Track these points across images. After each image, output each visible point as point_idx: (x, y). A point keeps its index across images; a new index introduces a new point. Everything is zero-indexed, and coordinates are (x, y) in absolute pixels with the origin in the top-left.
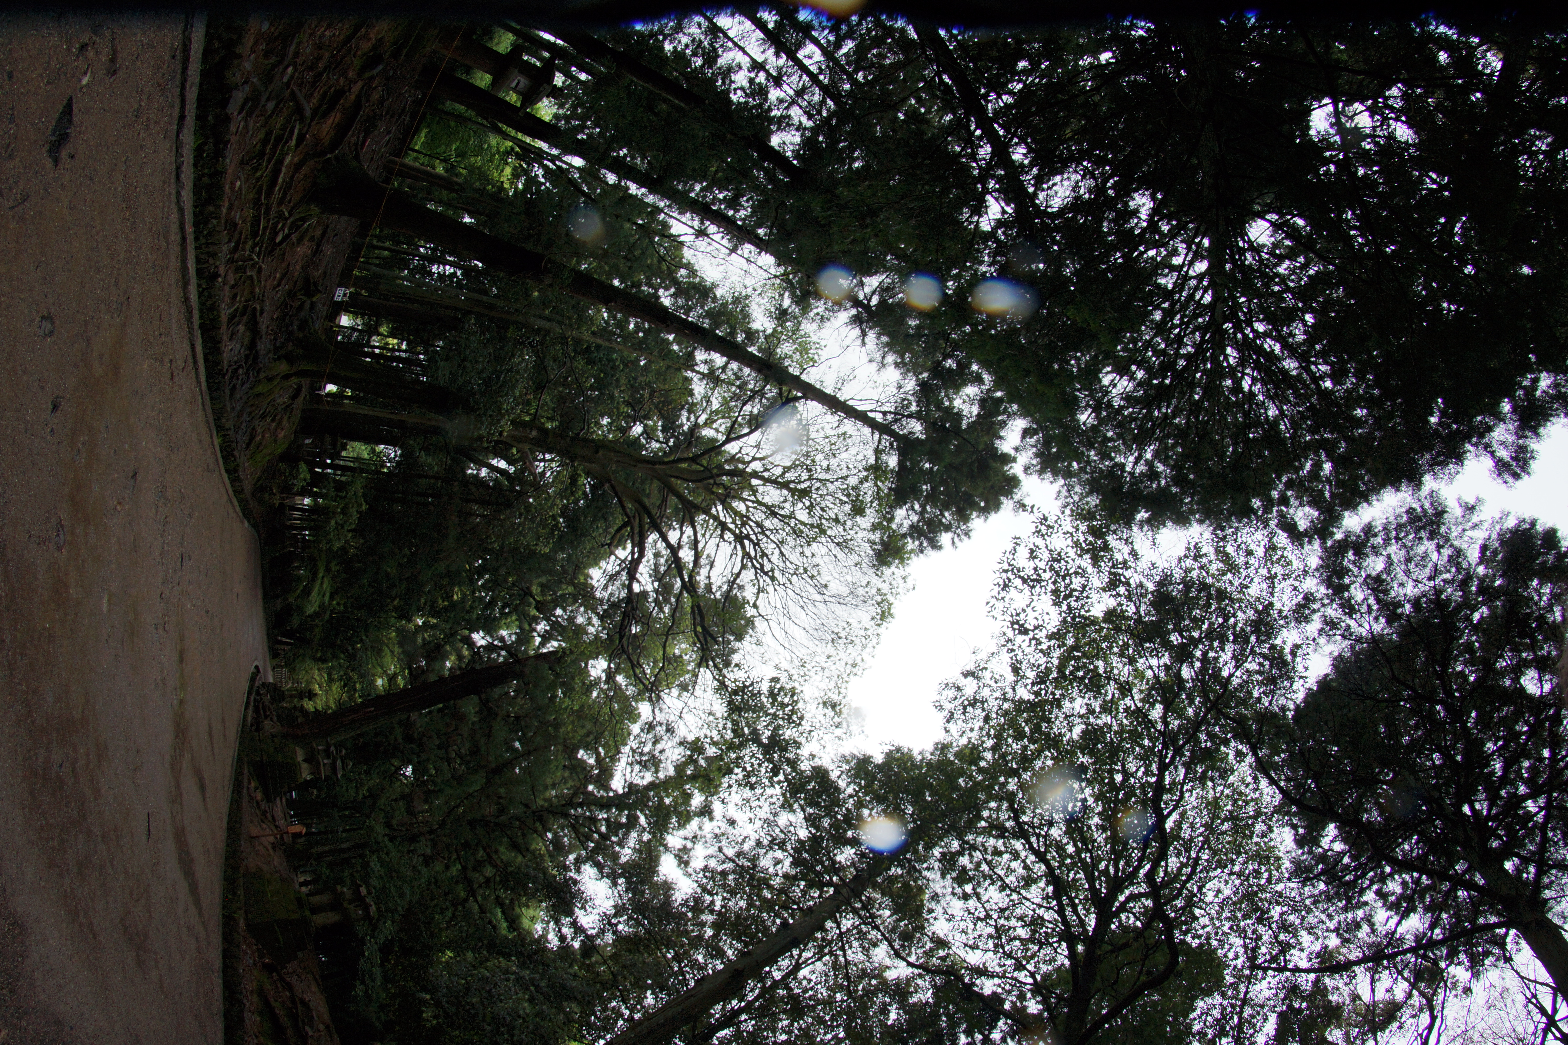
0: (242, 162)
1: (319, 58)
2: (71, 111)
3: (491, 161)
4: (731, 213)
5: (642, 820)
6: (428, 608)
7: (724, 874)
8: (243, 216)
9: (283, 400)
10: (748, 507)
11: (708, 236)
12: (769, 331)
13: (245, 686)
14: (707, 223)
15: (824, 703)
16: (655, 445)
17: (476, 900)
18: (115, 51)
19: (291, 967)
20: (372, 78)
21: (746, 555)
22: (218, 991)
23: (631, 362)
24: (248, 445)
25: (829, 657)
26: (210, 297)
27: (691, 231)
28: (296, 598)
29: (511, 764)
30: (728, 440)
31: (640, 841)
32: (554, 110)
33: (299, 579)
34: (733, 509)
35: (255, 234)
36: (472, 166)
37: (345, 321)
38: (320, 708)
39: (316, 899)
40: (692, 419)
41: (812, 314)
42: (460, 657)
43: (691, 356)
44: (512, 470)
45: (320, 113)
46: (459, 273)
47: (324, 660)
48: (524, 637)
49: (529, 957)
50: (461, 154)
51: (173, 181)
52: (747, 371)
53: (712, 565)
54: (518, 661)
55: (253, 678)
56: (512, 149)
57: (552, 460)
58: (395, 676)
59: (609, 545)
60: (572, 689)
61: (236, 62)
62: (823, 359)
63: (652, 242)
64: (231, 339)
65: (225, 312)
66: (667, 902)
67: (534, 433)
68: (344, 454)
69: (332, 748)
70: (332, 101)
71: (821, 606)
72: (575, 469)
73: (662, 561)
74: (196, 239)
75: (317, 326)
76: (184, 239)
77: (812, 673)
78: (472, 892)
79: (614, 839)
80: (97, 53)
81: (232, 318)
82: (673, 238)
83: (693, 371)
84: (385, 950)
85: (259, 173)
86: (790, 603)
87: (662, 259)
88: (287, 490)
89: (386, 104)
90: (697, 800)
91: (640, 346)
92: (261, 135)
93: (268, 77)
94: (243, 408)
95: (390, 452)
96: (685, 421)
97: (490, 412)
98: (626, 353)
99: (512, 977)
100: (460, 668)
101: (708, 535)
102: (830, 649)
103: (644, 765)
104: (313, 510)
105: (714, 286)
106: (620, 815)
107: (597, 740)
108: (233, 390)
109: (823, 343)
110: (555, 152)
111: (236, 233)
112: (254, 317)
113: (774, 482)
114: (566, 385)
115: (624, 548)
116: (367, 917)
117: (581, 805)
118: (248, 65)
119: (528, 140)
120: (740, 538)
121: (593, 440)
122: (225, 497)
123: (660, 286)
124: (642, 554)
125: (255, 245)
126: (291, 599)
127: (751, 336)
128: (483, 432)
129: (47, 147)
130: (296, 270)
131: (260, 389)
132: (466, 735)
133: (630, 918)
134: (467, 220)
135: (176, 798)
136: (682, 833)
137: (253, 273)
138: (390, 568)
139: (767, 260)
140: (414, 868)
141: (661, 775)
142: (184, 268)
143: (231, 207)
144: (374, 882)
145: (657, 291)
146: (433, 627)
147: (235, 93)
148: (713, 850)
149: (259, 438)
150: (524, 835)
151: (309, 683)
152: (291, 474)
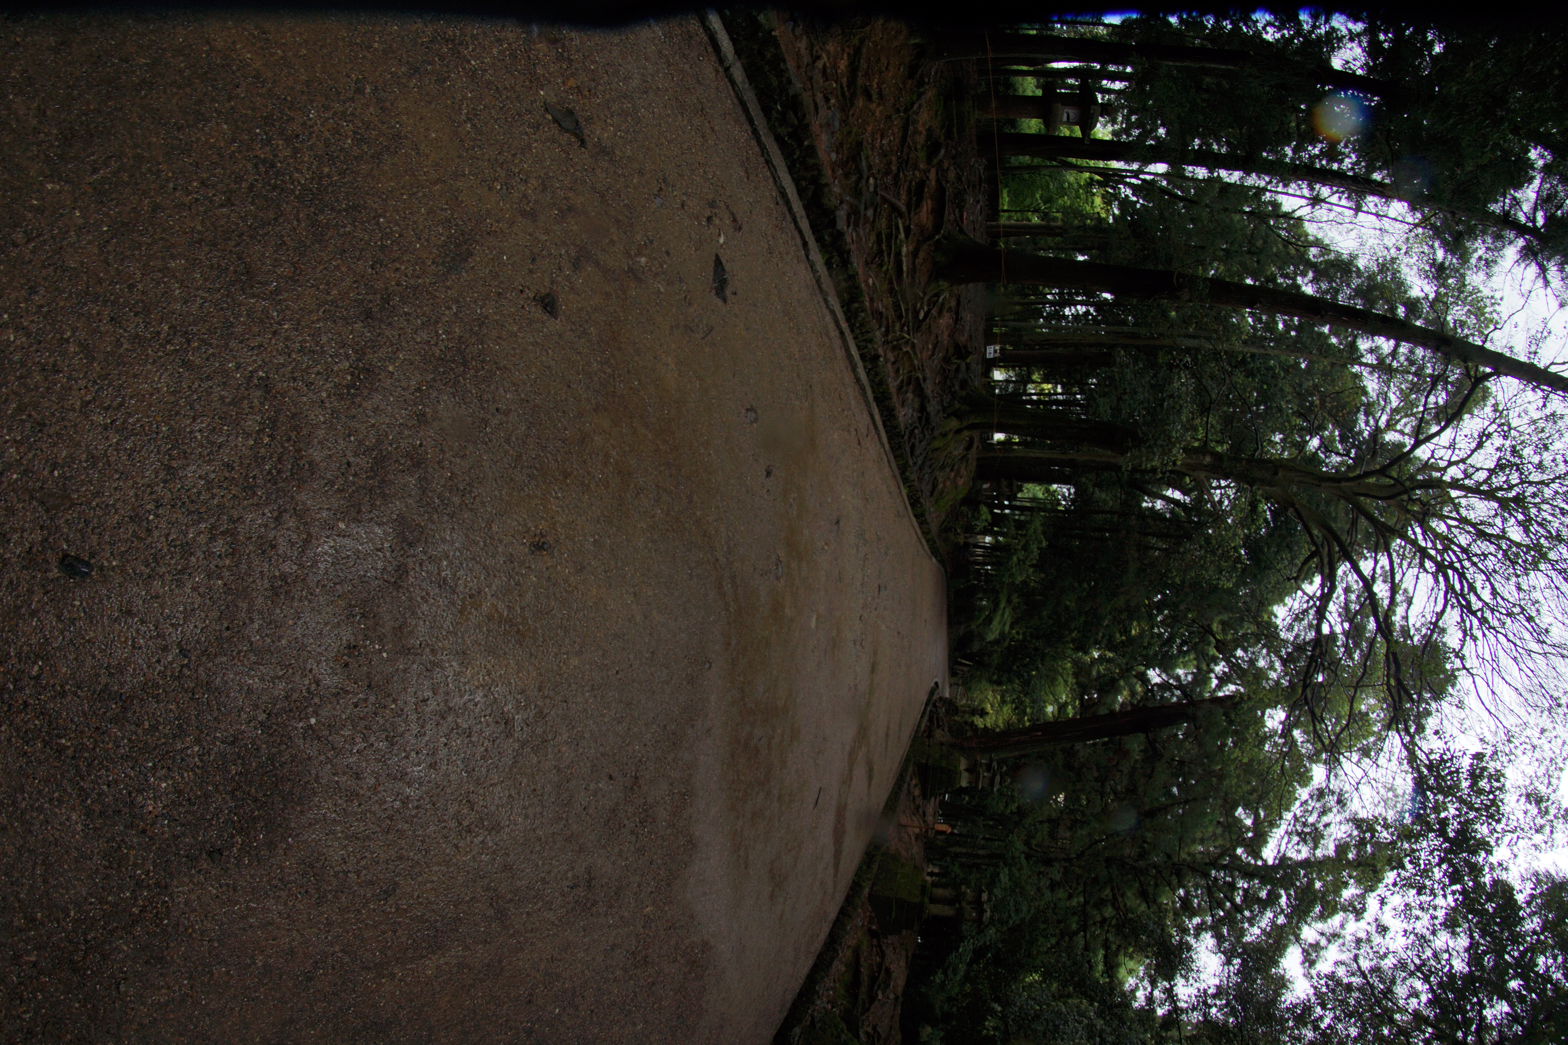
0: (867, 263)
1: (890, 163)
2: (721, 263)
3: (1078, 197)
4: (1335, 166)
5: (1283, 900)
6: (1105, 641)
7: (1349, 987)
8: (884, 304)
9: (959, 451)
10: (1449, 527)
11: (1324, 201)
12: (1432, 296)
13: (924, 698)
14: (1317, 186)
15: (1528, 796)
16: (1335, 459)
17: (1085, 936)
18: (733, 214)
19: (892, 939)
20: (941, 162)
21: (1450, 588)
22: (823, 936)
23: (1291, 366)
24: (932, 493)
25: (1543, 731)
26: (877, 374)
27: (1304, 202)
28: (978, 627)
29: (1165, 809)
30: (1417, 444)
31: (1273, 922)
32: (1110, 128)
33: (982, 609)
34: (1433, 531)
35: (900, 317)
36: (1064, 207)
37: (998, 375)
38: (989, 725)
39: (939, 892)
40: (1372, 422)
41: (1473, 261)
42: (1133, 693)
43: (1353, 347)
44: (1187, 499)
45: (915, 203)
46: (1092, 310)
47: (999, 683)
48: (1201, 678)
49: (1110, 1008)
50: (1048, 200)
51: (818, 292)
52: (1420, 352)
53: (1409, 602)
54: (1192, 703)
55: (932, 692)
56: (1091, 179)
57: (1228, 486)
58: (1066, 704)
59: (1296, 579)
60: (1245, 740)
61: (826, 190)
62: (1505, 318)
63: (1269, 226)
64: (903, 406)
65: (893, 385)
66: (1274, 1001)
67: (1208, 459)
68: (1019, 495)
69: (995, 764)
70: (918, 192)
71: (1539, 659)
72: (1254, 495)
73: (1353, 597)
74: (852, 331)
75: (976, 383)
76: (842, 333)
77: (1518, 752)
78: (1084, 928)
79: (1247, 913)
80: (721, 219)
81: (900, 388)
82: (1287, 216)
83: (1361, 364)
84: (979, 953)
85: (885, 268)
86: (1501, 653)
87: (1287, 243)
88: (970, 530)
89: (963, 179)
90: (1348, 893)
91: (1296, 346)
92: (873, 238)
93: (857, 192)
94: (923, 463)
95: (1063, 490)
96: (1363, 426)
97: (1160, 442)
98: (1283, 358)
99: (1086, 1021)
100: (1132, 704)
101: (1405, 564)
102: (1545, 721)
103: (1303, 837)
104: (995, 547)
105: (1353, 257)
106: (1260, 889)
107: (1259, 800)
108: (913, 448)
109: (1498, 295)
110: (1135, 166)
111: (884, 320)
112: (919, 384)
113: (1475, 491)
114: (1230, 404)
115: (1311, 583)
116: (979, 921)
117: (1224, 867)
118: (837, 190)
119: (1101, 164)
120: (1441, 568)
121: (1269, 461)
122: (915, 537)
123: (1296, 274)
124: (1332, 589)
125: (902, 326)
126: (973, 627)
127: (1413, 306)
128: (1156, 463)
129: (714, 291)
130: (945, 338)
131: (937, 444)
132: (1126, 771)
133: (1227, 1004)
134: (1081, 258)
135: (847, 780)
136: (1320, 926)
137: (908, 349)
138: (1070, 602)
139: (1398, 208)
140: (1039, 889)
141: (1319, 853)
142: (849, 356)
143: (872, 300)
144: (997, 891)
145: (1294, 279)
146: (1109, 661)
147: (837, 213)
148: (1346, 957)
149: (940, 486)
150: (1156, 885)
151: (982, 701)
152: (973, 516)
